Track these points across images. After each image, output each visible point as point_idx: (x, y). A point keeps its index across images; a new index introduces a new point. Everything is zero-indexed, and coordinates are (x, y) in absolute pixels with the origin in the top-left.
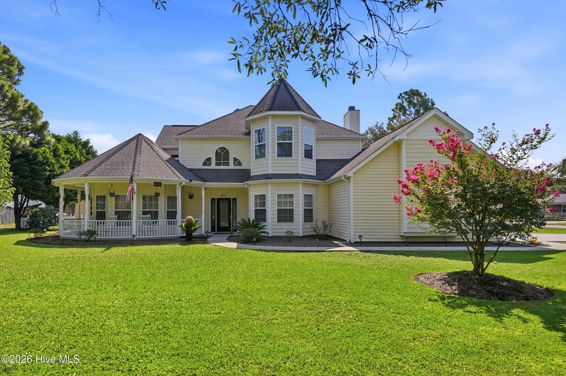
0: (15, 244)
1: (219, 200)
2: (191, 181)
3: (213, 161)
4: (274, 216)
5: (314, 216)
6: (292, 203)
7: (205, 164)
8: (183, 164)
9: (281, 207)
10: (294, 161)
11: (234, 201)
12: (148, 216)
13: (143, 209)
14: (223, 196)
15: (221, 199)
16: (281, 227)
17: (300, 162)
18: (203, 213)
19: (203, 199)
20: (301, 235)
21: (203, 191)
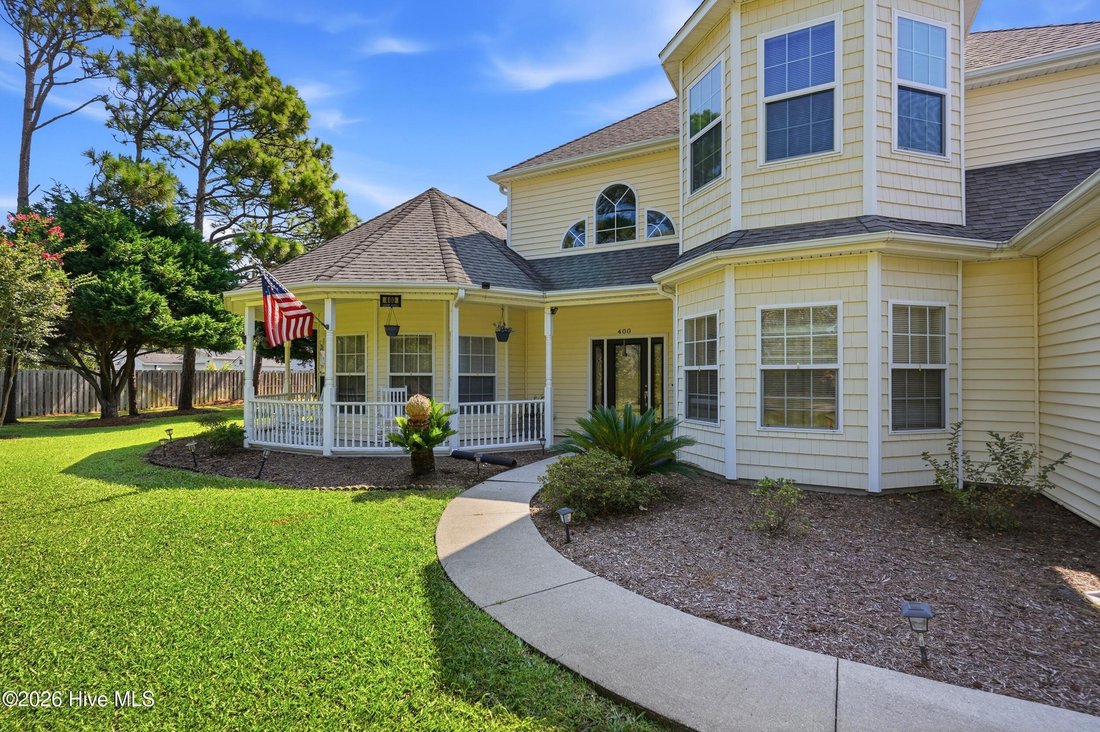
0: (67, 471)
1: (613, 344)
2: (486, 286)
3: (591, 231)
4: (746, 401)
5: (949, 402)
6: (829, 345)
7: (568, 242)
8: (513, 249)
9: (782, 362)
10: (842, 167)
11: (658, 348)
12: (401, 390)
13: (391, 371)
14: (624, 331)
15: (620, 342)
16: (778, 446)
17: (871, 164)
18: (549, 382)
19: (549, 342)
20: (875, 488)
21: (548, 318)
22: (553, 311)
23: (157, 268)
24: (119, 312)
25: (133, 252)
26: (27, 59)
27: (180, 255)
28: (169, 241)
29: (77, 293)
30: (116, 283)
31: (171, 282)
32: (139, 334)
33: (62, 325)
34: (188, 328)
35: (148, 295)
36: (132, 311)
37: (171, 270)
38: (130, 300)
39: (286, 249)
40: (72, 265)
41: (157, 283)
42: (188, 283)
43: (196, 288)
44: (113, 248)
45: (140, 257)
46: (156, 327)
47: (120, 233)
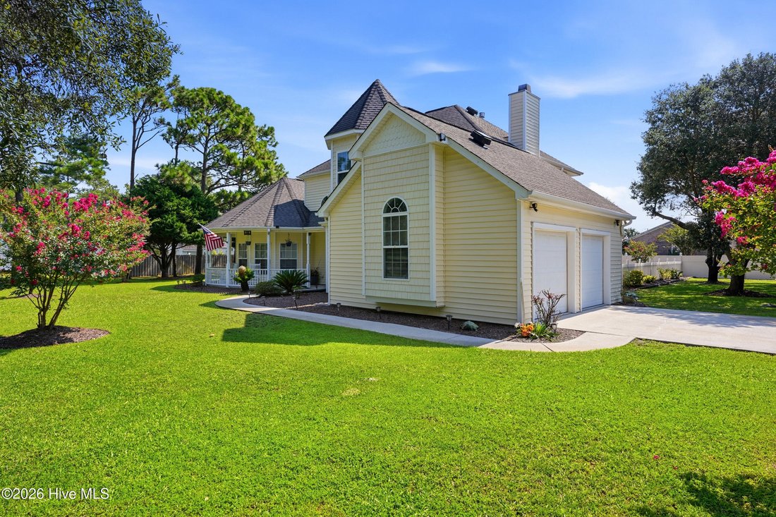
8: (306, 206)
18: (308, 262)
19: (308, 246)
21: (307, 236)
22: (310, 234)
23: (183, 212)
24: (168, 231)
25: (173, 206)
26: (134, 119)
27: (192, 204)
28: (187, 199)
29: (153, 224)
30: (166, 220)
31: (188, 217)
32: (176, 240)
33: (147, 238)
34: (194, 237)
35: (180, 224)
36: (173, 231)
37: (187, 212)
38: (172, 226)
39: (239, 197)
40: (152, 215)
41: (182, 218)
42: (195, 217)
43: (198, 219)
44: (166, 205)
45: (175, 208)
46: (181, 237)
47: (168, 198)
